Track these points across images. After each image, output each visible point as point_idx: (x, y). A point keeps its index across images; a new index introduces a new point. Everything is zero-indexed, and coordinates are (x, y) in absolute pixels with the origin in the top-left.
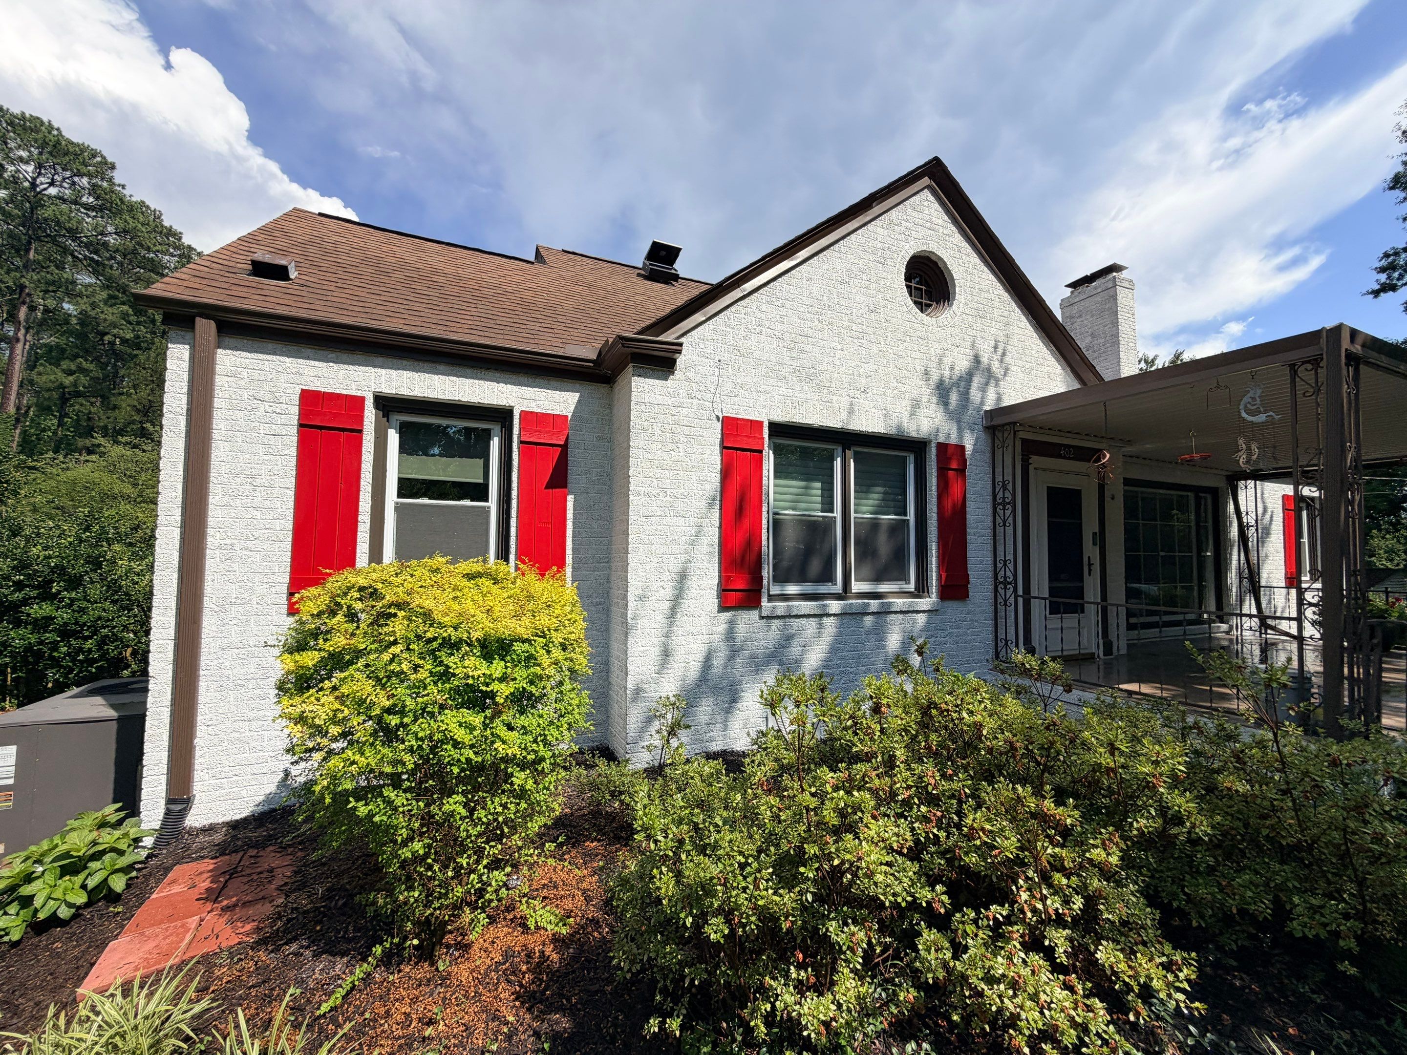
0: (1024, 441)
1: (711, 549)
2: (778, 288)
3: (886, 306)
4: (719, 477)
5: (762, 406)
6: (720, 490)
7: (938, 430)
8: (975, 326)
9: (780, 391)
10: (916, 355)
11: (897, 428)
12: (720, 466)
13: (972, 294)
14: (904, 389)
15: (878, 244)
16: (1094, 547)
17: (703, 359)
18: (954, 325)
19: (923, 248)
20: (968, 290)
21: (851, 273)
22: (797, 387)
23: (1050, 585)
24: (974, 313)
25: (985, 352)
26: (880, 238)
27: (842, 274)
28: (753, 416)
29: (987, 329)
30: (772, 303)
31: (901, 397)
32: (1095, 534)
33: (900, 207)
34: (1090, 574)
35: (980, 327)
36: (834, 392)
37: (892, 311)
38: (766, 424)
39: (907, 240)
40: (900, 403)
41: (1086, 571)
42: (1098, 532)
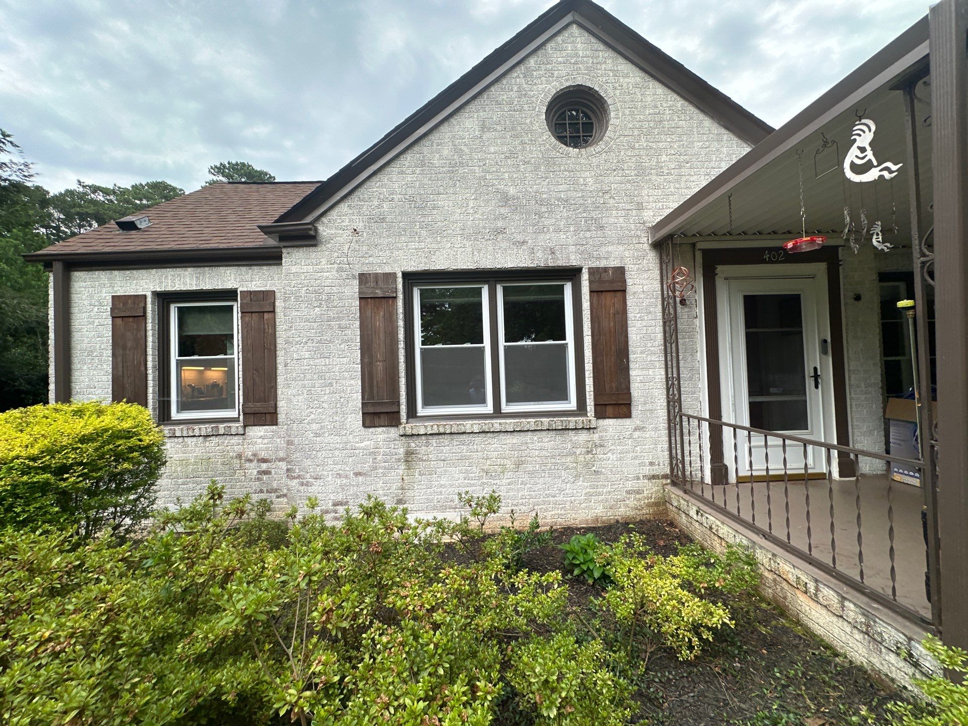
1: (353, 382)
2: (408, 159)
3: (524, 149)
4: (358, 323)
5: (396, 261)
6: (359, 333)
7: (591, 256)
8: (637, 145)
9: (412, 245)
10: (561, 188)
11: (540, 260)
12: (358, 314)
13: (632, 114)
14: (547, 222)
15: (513, 94)
16: (823, 356)
17: (341, 232)
18: (610, 150)
19: (568, 84)
20: (627, 112)
21: (484, 128)
22: (429, 240)
23: (752, 400)
24: (636, 133)
25: (652, 169)
26: (515, 88)
27: (474, 131)
28: (387, 270)
29: (654, 145)
30: (402, 173)
31: (543, 230)
32: (825, 341)
33: (540, 52)
34: (817, 387)
35: (645, 145)
36: (468, 238)
37: (531, 152)
38: (400, 275)
39: (548, 82)
40: (542, 236)
41: (810, 383)
42: (829, 340)
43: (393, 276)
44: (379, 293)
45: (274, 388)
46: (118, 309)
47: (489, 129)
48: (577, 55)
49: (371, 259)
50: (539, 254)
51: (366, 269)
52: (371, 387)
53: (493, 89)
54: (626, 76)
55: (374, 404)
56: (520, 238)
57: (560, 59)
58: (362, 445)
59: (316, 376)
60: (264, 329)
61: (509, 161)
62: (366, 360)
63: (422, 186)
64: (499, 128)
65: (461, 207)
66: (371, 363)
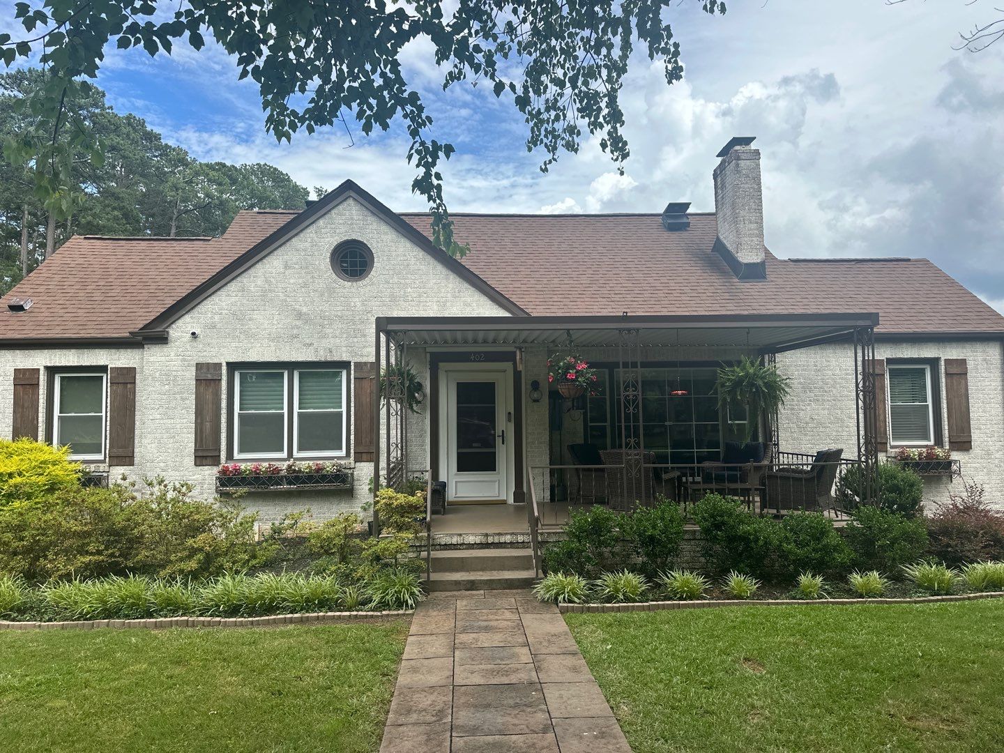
0: (432, 354)
1: (189, 435)
2: (233, 286)
3: (314, 282)
4: (194, 396)
5: (222, 355)
6: (194, 403)
7: (356, 354)
8: (391, 281)
9: (233, 345)
10: (339, 308)
11: (321, 356)
12: (194, 390)
13: (389, 260)
14: (328, 331)
15: (308, 245)
16: (509, 423)
17: (185, 334)
18: (373, 284)
19: (346, 238)
20: (385, 258)
21: (286, 267)
22: (246, 341)
23: (460, 451)
24: (391, 272)
25: (400, 297)
26: (309, 240)
27: (280, 268)
28: (216, 361)
29: (403, 281)
30: (229, 295)
31: (325, 336)
32: (510, 413)
33: (326, 216)
34: (503, 443)
35: (396, 281)
36: (273, 341)
37: (319, 283)
38: (224, 364)
39: (332, 237)
40: (324, 340)
41: (499, 441)
42: (512, 412)
43: (220, 365)
44: (210, 377)
45: (133, 438)
46: (20, 378)
47: (290, 267)
48: (352, 219)
49: (205, 353)
50: (322, 353)
51: (201, 360)
52: (201, 440)
53: (293, 240)
54: (386, 234)
55: (203, 450)
56: (308, 341)
57: (340, 221)
58: (194, 477)
59: (164, 431)
60: (127, 395)
61: (303, 289)
62: (199, 421)
63: (242, 305)
64: (297, 266)
65: (269, 319)
66: (202, 423)
